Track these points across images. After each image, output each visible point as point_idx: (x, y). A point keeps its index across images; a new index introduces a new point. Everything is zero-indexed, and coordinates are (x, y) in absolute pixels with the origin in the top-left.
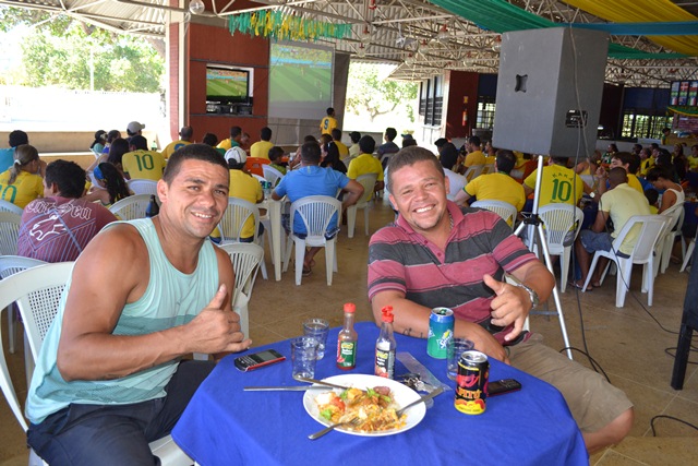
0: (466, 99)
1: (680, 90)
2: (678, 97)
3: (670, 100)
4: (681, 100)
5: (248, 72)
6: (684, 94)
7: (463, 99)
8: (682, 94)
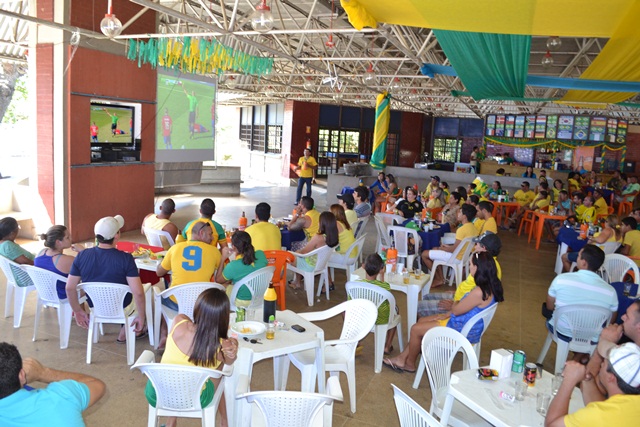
0: (308, 128)
1: (496, 123)
2: (495, 129)
3: (486, 130)
4: (497, 131)
5: (133, 108)
6: (500, 127)
7: (306, 129)
8: (498, 126)
